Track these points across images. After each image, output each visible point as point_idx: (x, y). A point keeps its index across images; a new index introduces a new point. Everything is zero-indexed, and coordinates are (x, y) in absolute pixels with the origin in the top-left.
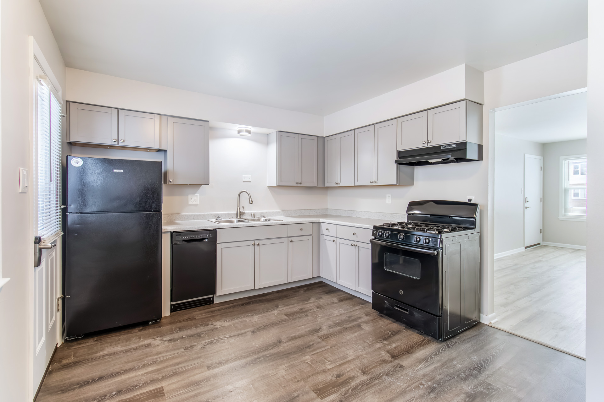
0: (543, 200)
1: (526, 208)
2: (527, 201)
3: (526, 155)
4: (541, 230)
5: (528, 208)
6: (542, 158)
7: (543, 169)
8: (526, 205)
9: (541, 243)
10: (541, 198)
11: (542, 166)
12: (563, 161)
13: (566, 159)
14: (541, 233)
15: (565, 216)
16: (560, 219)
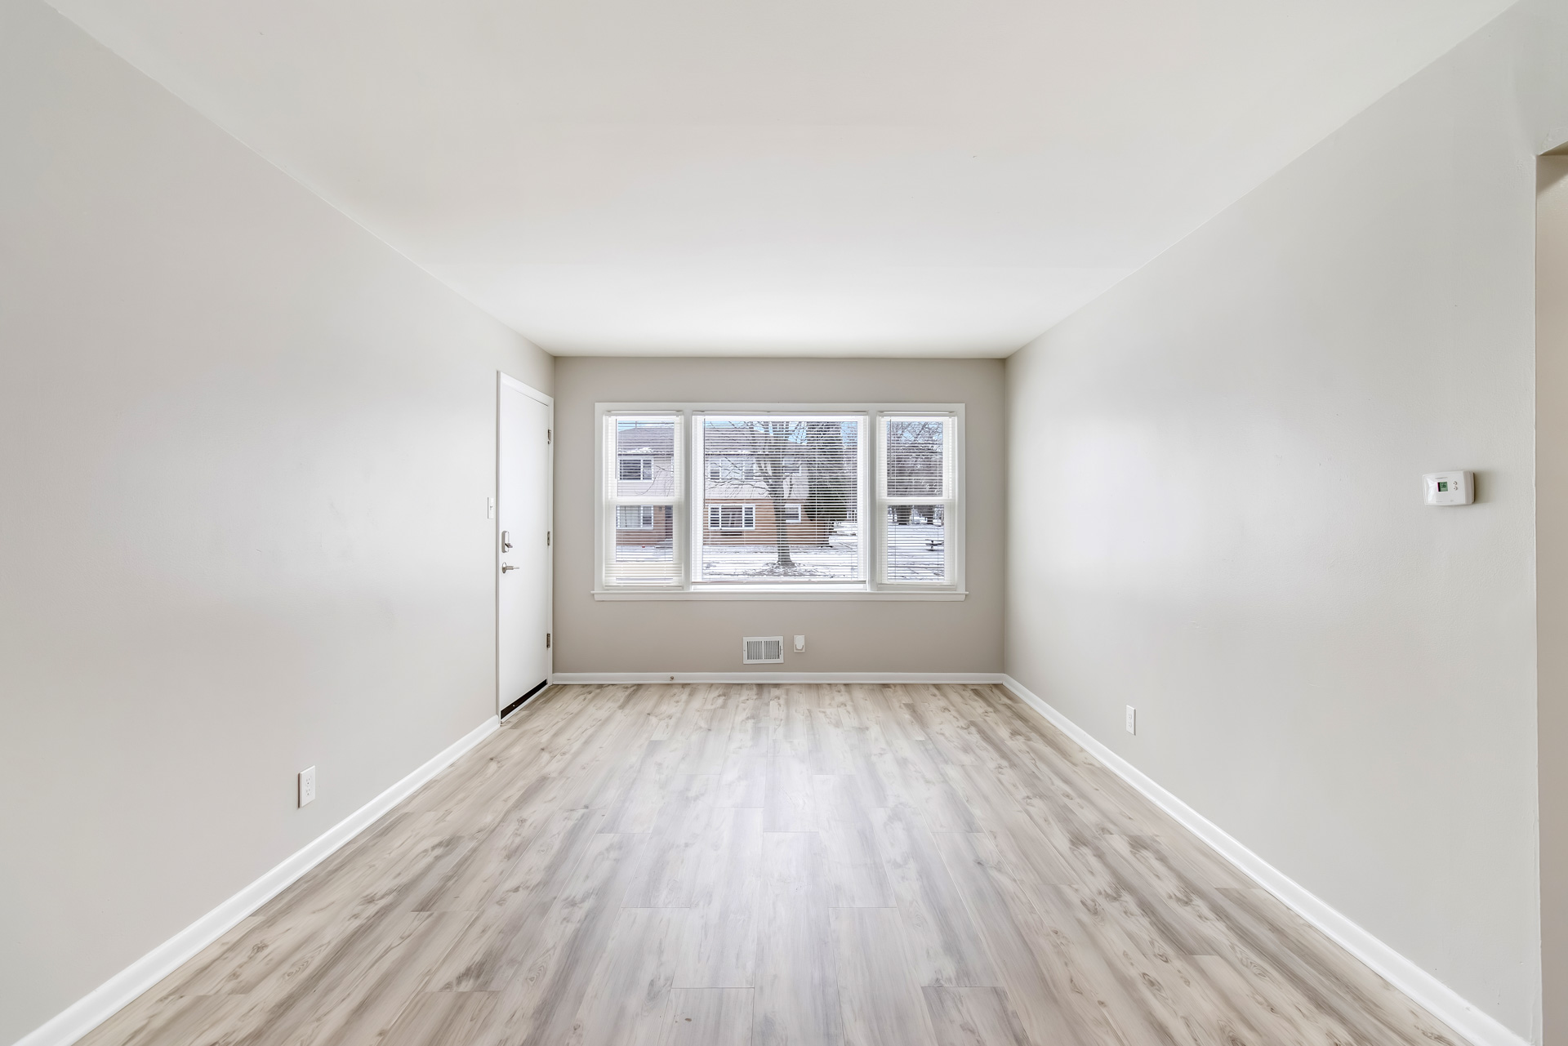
0: (554, 539)
1: (504, 570)
2: (508, 546)
3: (505, 380)
4: (548, 635)
5: (511, 568)
6: (549, 400)
7: (554, 437)
8: (506, 559)
9: (548, 681)
10: (549, 533)
11: (552, 429)
12: (604, 417)
13: (609, 412)
14: (548, 646)
15: (609, 587)
16: (597, 598)
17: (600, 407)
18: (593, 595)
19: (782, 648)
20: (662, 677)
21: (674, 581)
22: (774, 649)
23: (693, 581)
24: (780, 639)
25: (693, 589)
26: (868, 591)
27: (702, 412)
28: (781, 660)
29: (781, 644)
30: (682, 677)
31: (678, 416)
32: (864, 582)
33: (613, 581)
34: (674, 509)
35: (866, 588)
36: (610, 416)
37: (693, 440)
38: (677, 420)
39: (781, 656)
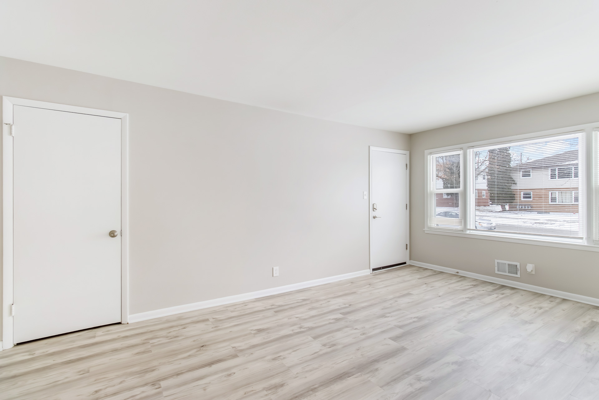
0: (410, 207)
2: (376, 209)
3: (373, 148)
4: (407, 245)
6: (407, 153)
7: (409, 167)
9: (407, 263)
10: (407, 204)
11: (408, 163)
13: (431, 153)
14: (407, 249)
15: (431, 228)
16: (426, 232)
17: (426, 152)
18: (424, 230)
19: (519, 269)
20: (453, 271)
21: (459, 227)
22: (513, 269)
23: (468, 228)
24: (518, 264)
25: (468, 232)
26: (586, 244)
27: (473, 147)
28: (518, 275)
29: (518, 267)
30: (462, 273)
31: (460, 150)
32: (582, 238)
33: (434, 225)
34: (459, 194)
35: (584, 242)
36: (431, 155)
37: (468, 161)
38: (461, 152)
39: (519, 273)
